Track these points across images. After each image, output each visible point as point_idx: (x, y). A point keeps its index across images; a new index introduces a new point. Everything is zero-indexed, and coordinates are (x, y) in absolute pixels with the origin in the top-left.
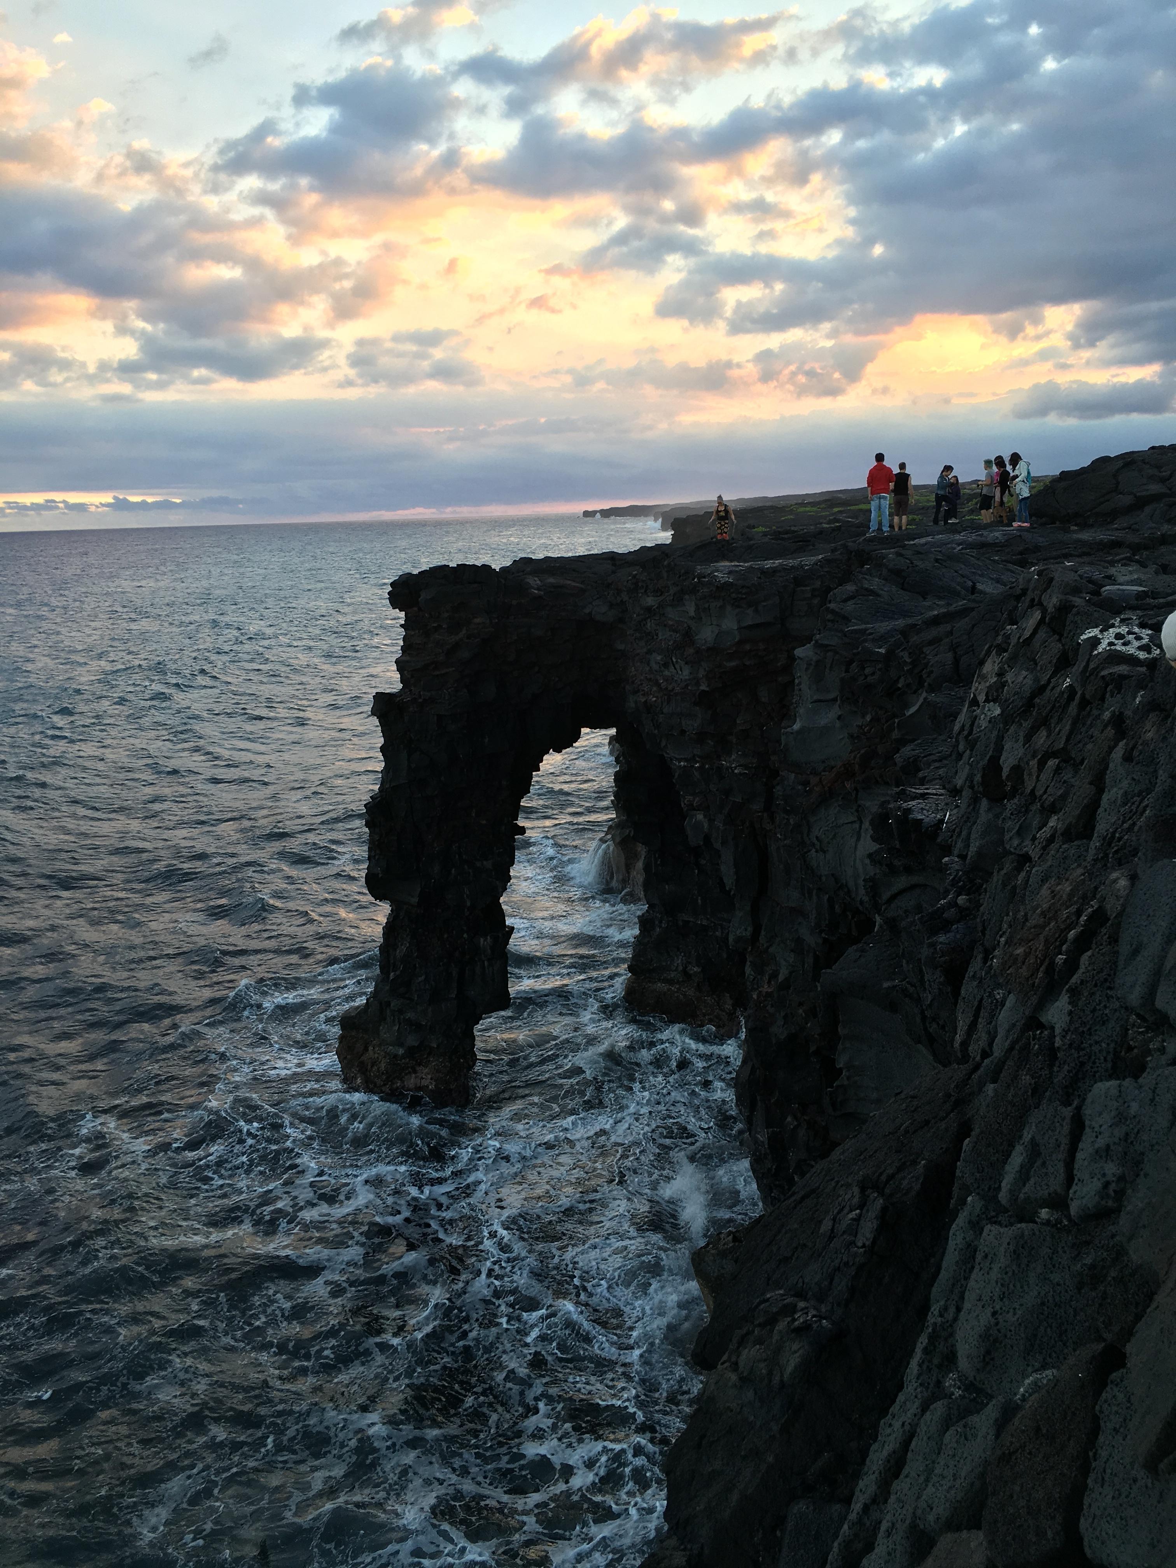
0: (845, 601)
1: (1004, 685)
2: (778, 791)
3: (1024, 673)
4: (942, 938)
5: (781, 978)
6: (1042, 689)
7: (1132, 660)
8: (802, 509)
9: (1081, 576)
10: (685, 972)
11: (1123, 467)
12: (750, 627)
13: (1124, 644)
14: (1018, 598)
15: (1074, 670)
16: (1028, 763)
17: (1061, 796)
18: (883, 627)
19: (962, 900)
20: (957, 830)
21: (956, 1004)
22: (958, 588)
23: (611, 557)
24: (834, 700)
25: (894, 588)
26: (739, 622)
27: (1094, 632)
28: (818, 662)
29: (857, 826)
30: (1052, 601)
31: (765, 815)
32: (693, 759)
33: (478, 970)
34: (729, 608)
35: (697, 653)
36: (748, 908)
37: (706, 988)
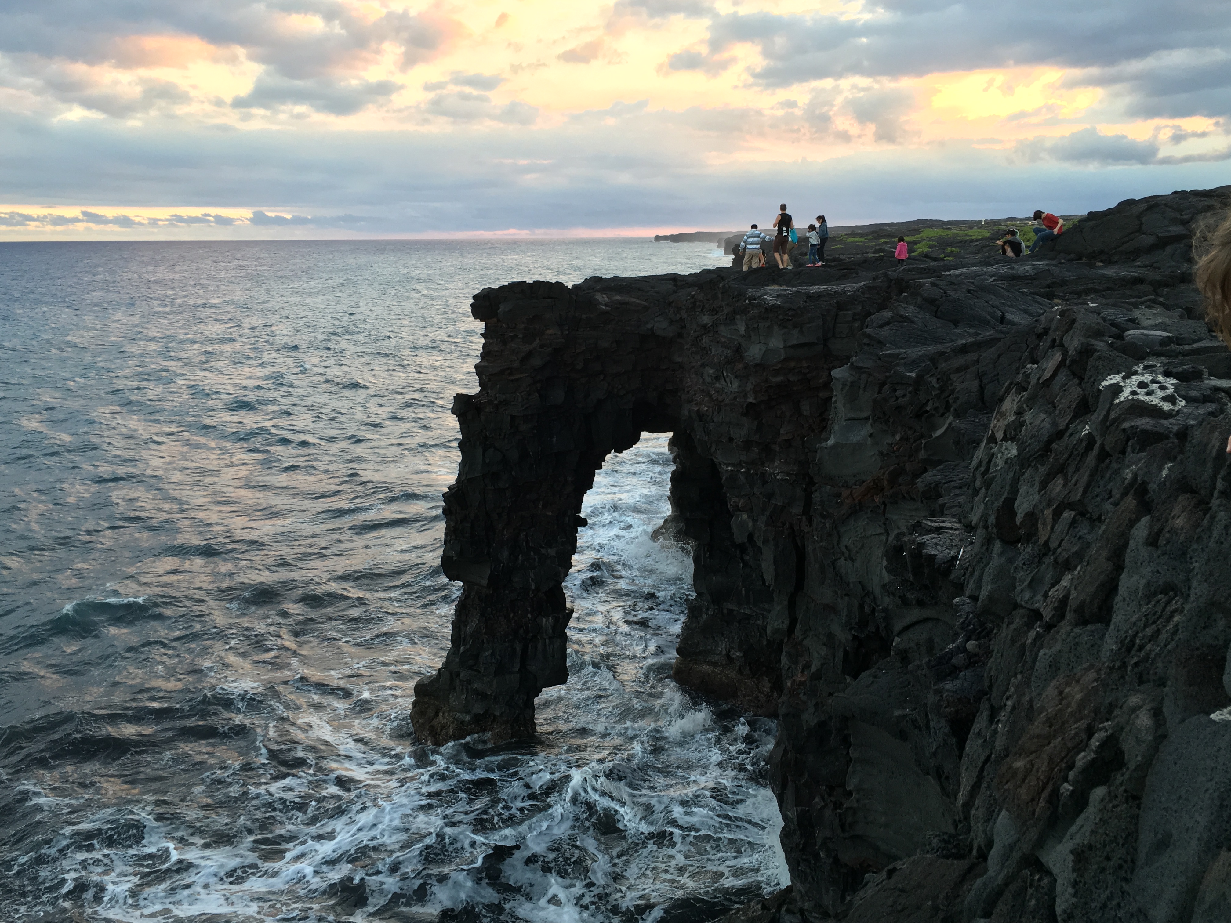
0: (881, 326)
1: (1022, 424)
2: (816, 496)
3: (1042, 416)
4: (949, 685)
5: (813, 668)
6: (1060, 435)
7: (1154, 412)
8: (851, 240)
9: (1104, 319)
10: (728, 656)
11: (1147, 209)
12: (794, 346)
13: (1148, 394)
14: (1040, 336)
15: (1093, 418)
16: (1043, 512)
17: (1076, 552)
18: (915, 352)
19: (971, 645)
20: (970, 569)
21: (960, 757)
22: (989, 317)
23: (674, 278)
24: (867, 419)
25: (928, 316)
26: (785, 341)
27: (1115, 379)
28: (852, 382)
29: (884, 538)
30: (1073, 343)
31: (804, 518)
32: (739, 465)
33: (540, 646)
34: (776, 328)
35: (745, 368)
36: (786, 603)
37: (747, 671)
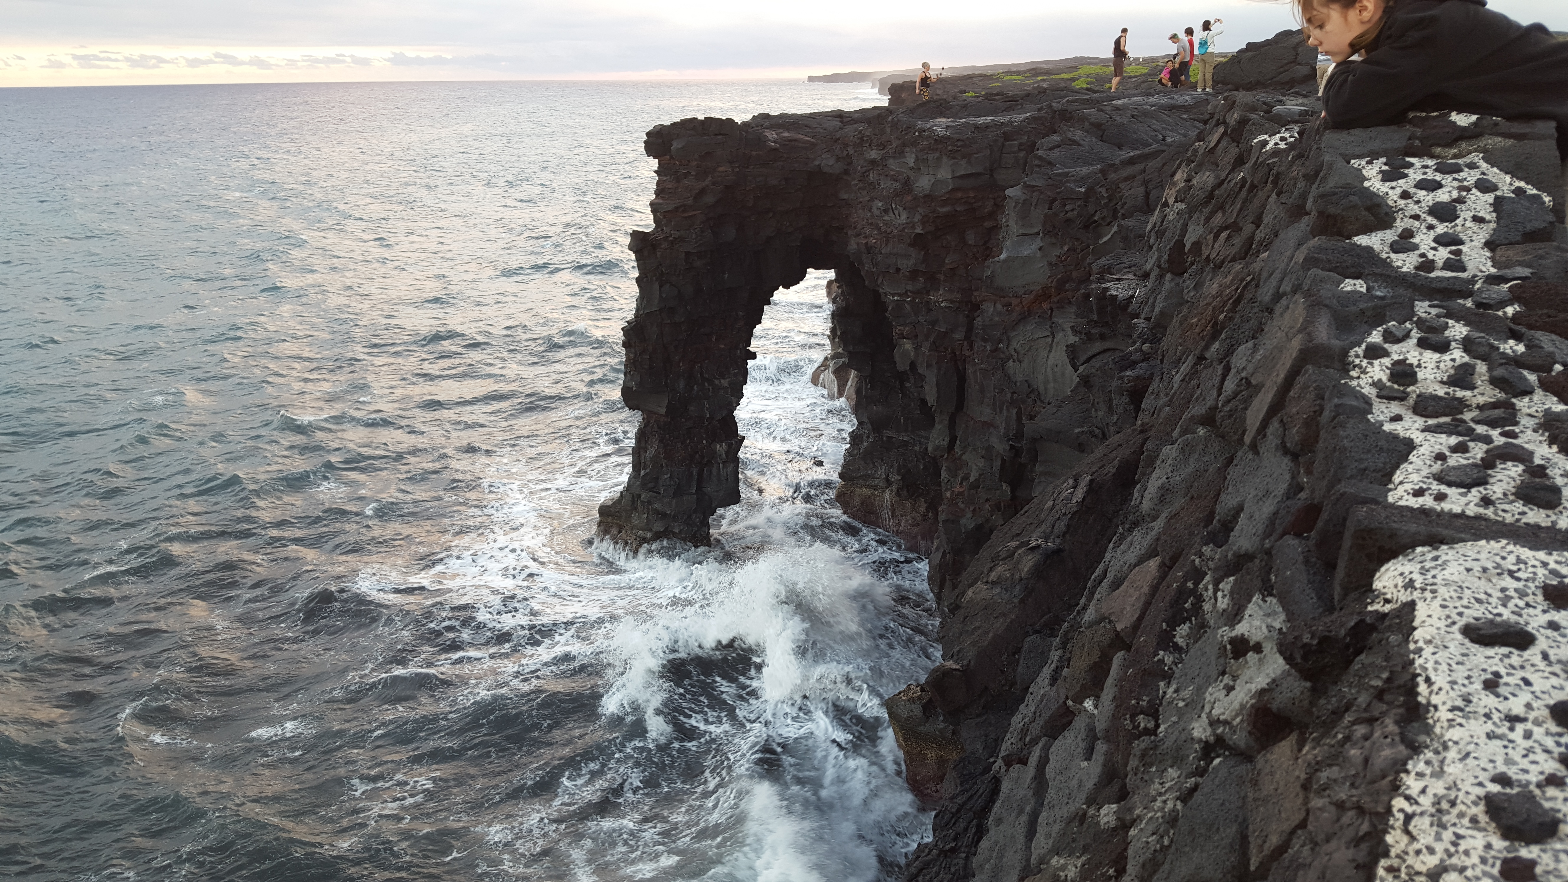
0: (1051, 149)
1: (1190, 186)
2: (978, 322)
3: (1208, 174)
4: (1129, 373)
5: (972, 479)
6: (1221, 183)
8: (1008, 78)
9: (1258, 100)
10: (887, 479)
12: (962, 177)
15: (1246, 166)
16: (1206, 238)
18: (1083, 170)
19: (1145, 347)
20: (1145, 300)
22: (1150, 140)
23: (839, 115)
24: (1037, 233)
25: (1094, 140)
26: (953, 172)
27: (1264, 137)
28: (1025, 200)
29: (1050, 340)
30: (1234, 117)
31: (966, 342)
32: (906, 294)
33: (714, 471)
34: (945, 159)
35: (915, 199)
36: (946, 422)
37: (905, 493)
